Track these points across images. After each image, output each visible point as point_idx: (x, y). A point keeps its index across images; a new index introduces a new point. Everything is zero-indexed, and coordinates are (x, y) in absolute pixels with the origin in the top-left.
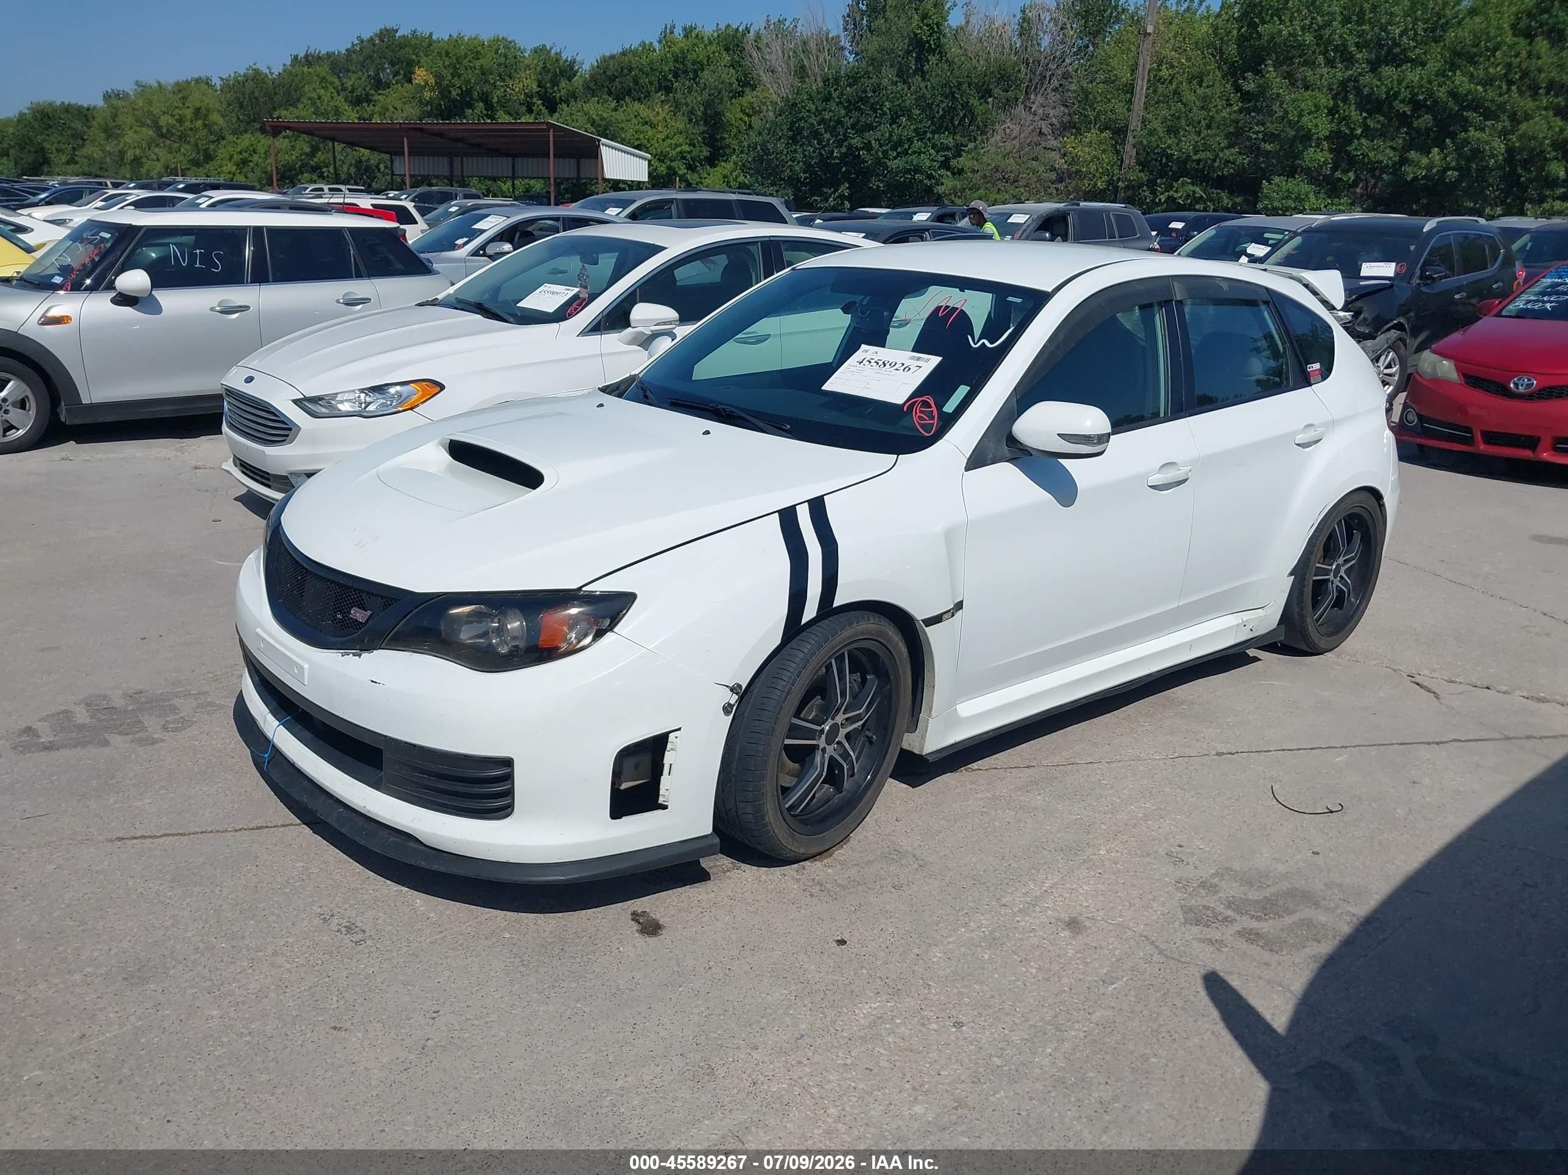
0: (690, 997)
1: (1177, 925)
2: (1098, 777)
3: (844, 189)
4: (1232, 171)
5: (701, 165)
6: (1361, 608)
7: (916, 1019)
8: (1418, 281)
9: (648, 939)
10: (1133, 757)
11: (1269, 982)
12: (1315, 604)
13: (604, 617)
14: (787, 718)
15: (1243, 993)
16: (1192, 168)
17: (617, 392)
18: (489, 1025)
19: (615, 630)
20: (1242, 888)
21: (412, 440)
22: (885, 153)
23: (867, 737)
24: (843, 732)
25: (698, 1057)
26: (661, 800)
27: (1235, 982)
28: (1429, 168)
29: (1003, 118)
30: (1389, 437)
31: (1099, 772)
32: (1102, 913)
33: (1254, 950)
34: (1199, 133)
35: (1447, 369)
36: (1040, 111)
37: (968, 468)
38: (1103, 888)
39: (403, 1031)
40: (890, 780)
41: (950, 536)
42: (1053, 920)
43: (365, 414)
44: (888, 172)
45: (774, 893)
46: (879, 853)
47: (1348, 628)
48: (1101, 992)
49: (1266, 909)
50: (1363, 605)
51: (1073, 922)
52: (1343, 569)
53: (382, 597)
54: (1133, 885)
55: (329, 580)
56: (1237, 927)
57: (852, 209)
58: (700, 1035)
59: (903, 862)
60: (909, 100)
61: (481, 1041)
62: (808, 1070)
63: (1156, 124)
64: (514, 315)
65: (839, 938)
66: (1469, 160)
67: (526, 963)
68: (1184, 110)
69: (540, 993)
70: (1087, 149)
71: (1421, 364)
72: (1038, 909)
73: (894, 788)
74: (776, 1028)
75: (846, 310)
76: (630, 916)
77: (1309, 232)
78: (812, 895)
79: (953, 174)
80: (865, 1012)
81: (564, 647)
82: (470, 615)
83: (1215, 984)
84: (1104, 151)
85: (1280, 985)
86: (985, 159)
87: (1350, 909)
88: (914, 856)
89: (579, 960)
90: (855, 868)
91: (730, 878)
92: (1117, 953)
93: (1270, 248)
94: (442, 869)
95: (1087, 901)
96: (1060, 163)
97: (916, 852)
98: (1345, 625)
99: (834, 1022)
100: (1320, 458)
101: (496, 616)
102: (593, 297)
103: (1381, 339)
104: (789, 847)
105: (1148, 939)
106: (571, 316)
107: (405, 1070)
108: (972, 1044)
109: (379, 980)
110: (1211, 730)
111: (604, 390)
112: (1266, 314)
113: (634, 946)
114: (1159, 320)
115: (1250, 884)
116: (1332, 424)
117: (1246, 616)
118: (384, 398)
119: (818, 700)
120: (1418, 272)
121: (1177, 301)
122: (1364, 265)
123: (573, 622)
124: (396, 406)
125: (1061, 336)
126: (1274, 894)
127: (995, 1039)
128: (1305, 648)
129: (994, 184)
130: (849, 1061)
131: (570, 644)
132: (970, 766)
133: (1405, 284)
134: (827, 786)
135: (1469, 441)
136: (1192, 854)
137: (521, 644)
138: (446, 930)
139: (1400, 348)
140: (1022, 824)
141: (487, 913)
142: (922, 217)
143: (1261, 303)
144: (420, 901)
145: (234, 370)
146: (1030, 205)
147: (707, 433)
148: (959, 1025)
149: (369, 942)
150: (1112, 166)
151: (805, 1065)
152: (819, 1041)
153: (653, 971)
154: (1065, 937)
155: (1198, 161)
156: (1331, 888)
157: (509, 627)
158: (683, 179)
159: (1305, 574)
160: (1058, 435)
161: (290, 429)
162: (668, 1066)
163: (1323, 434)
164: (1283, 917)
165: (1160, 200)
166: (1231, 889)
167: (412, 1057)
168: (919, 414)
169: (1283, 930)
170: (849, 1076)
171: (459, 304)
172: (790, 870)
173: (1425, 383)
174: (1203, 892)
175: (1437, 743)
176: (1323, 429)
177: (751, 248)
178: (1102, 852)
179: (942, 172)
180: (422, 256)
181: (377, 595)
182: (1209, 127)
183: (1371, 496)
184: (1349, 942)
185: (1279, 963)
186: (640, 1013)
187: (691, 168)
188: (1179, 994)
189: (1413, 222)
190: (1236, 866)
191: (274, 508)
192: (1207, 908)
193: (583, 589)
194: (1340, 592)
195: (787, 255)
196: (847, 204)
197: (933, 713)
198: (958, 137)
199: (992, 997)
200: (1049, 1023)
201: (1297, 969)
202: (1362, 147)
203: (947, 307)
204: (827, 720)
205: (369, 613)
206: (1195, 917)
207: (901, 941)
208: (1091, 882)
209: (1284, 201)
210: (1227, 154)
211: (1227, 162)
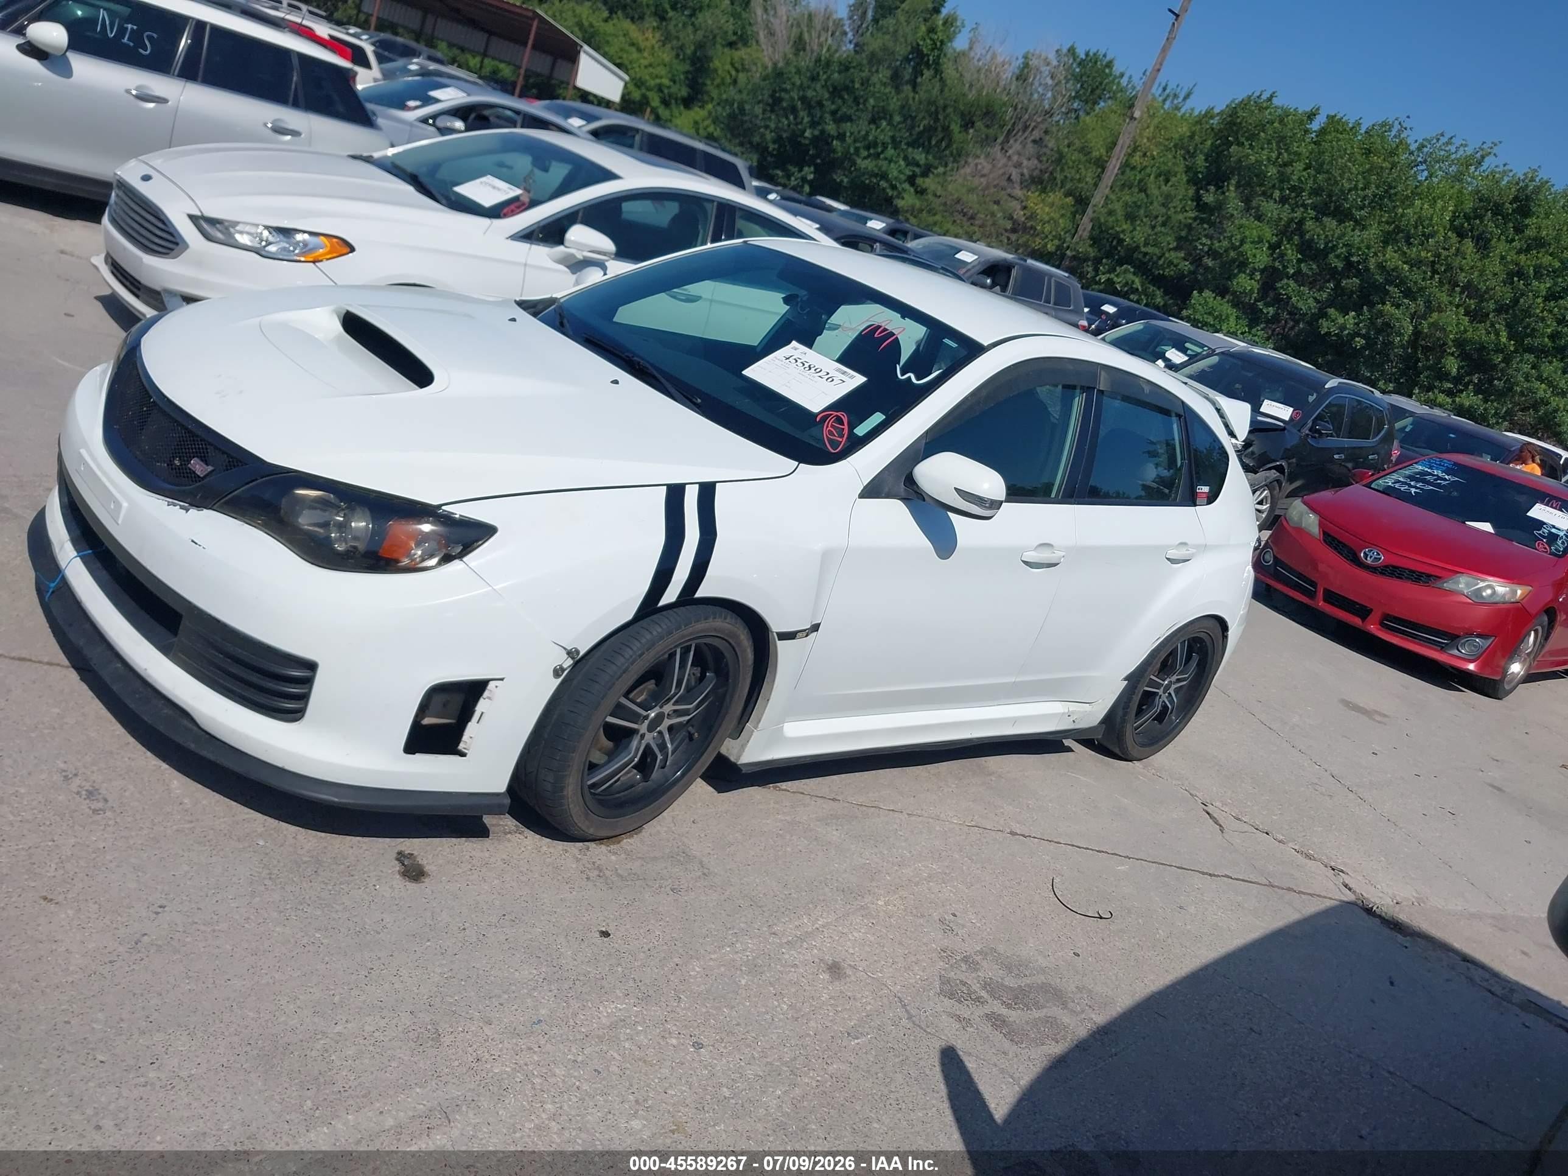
0: (436, 954)
1: (931, 994)
2: (895, 826)
3: (809, 173)
4: (1172, 273)
5: (676, 103)
6: (1178, 728)
7: (658, 1031)
8: (1307, 432)
9: (407, 883)
10: (933, 816)
11: (1002, 1071)
12: (1140, 712)
13: (457, 543)
14: (616, 696)
15: (976, 1077)
16: (1138, 258)
17: (532, 310)
18: (215, 934)
19: (465, 559)
20: (1001, 971)
21: (308, 297)
22: (857, 150)
23: (689, 733)
24: (667, 722)
25: (428, 1020)
26: (461, 746)
27: (970, 1065)
28: (1343, 328)
29: (978, 152)
30: (1249, 574)
31: (898, 821)
32: (864, 964)
33: (997, 1037)
34: (1153, 227)
35: (1311, 522)
36: (1015, 158)
37: (862, 495)
38: (872, 939)
39: (119, 918)
40: (699, 780)
41: (826, 556)
42: (816, 960)
43: (263, 253)
44: (855, 169)
45: (550, 867)
46: (667, 851)
47: (1161, 743)
48: (844, 1044)
49: (1018, 998)
50: (1181, 726)
51: (835, 967)
52: (1174, 687)
53: (229, 456)
54: (900, 943)
55: (176, 421)
56: (987, 1009)
57: (812, 193)
58: (436, 997)
59: (688, 867)
60: (894, 104)
61: (202, 950)
62: (536, 1058)
63: (1118, 207)
64: (447, 198)
65: (604, 929)
66: (1379, 331)
67: (273, 876)
68: (1145, 200)
69: (281, 912)
70: (1047, 209)
71: (1290, 510)
72: (805, 945)
73: (700, 788)
74: (516, 1007)
75: (786, 301)
76: (395, 855)
77: (1227, 355)
78: (588, 879)
79: (917, 192)
80: (609, 1011)
81: (405, 562)
82: (317, 500)
83: (950, 1060)
84: (1063, 216)
85: (1012, 1077)
86: (950, 187)
87: (1093, 1016)
88: (701, 863)
89: (330, 887)
90: (640, 860)
91: (509, 841)
92: (868, 1008)
93: (1186, 358)
94: (211, 756)
95: (854, 948)
96: (1019, 215)
97: (704, 859)
98: (1161, 740)
99: (576, 1015)
100: (1184, 578)
101: (343, 510)
102: (534, 203)
103: (1262, 475)
104: (580, 825)
105: (901, 1001)
106: (505, 216)
107: (111, 962)
108: (707, 1069)
109: (108, 857)
110: (1011, 808)
111: (523, 305)
112: (1175, 426)
113: (391, 887)
114: (1078, 403)
115: (1009, 969)
116: (1204, 548)
117: (1073, 707)
118: (287, 243)
119: (651, 685)
120: (1310, 423)
121: (1099, 391)
122: (1266, 402)
123: (425, 537)
124: (297, 255)
125: (984, 393)
126: (1028, 985)
127: (729, 1069)
128: (1117, 751)
129: (952, 214)
130: (580, 1059)
131: (412, 560)
132: (778, 784)
133: (1295, 431)
134: (635, 771)
135: (1311, 595)
136: (963, 926)
137: (361, 546)
138: (198, 820)
139: (1274, 489)
140: (813, 856)
141: (248, 813)
142: (876, 225)
143: (1174, 415)
144: (178, 783)
145: (133, 163)
146: (981, 247)
147: (616, 382)
148: (698, 1046)
149: (109, 814)
150: (1065, 233)
151: (535, 1052)
152: (555, 1030)
153: (405, 919)
154: (824, 979)
155: (1146, 254)
156: (1081, 992)
157: (353, 524)
158: (654, 111)
159: (1138, 682)
160: (955, 489)
161: (177, 244)
162: (394, 1022)
163: (1193, 555)
164: (1032, 1010)
165: (1100, 279)
166: (990, 970)
167: (121, 949)
168: (829, 428)
169: (1027, 1023)
170: (576, 1074)
171: (393, 168)
172: (574, 848)
173: (1288, 528)
174: (964, 967)
175: (1210, 875)
176: (1194, 551)
177: (708, 206)
178: (880, 903)
179: (906, 186)
180: (370, 106)
181: (224, 453)
182: (1164, 224)
183: (1218, 625)
184: (1081, 1047)
185: (1017, 1056)
186: (379, 958)
187: (666, 103)
188: (916, 1064)
189: (1316, 374)
190: (1001, 948)
191: (139, 325)
192: (964, 984)
193: (443, 508)
194: (1165, 707)
195: (740, 224)
196: (807, 189)
197: (760, 725)
198: (930, 157)
199: (738, 1025)
200: (786, 1064)
201: (1031, 1064)
202: (1288, 287)
203: (885, 330)
204: (655, 706)
205: (210, 468)
206: (950, 990)
207: (665, 947)
208: (863, 931)
209: (1205, 316)
210: (1173, 256)
211: (1171, 263)
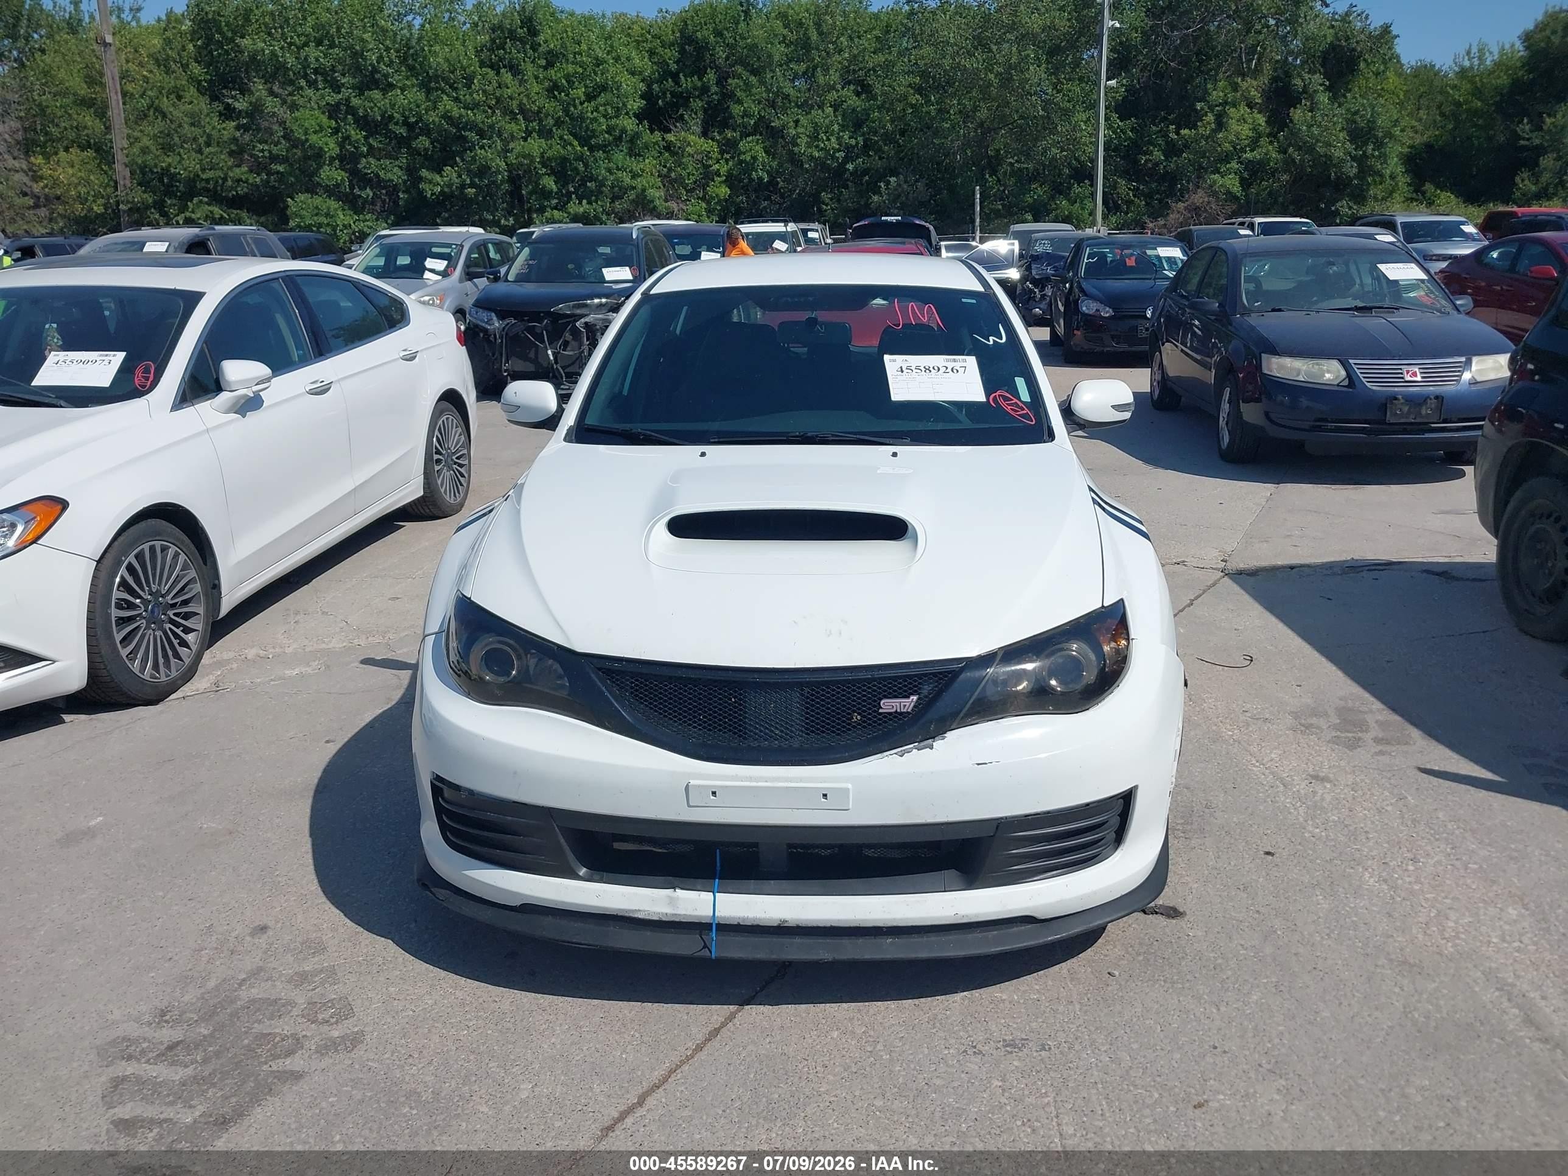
13: (1121, 628)
16: (204, 187)
19: (1132, 637)
32: (1311, 765)
33: (1401, 748)
34: (199, 151)
38: (1278, 751)
42: (1307, 781)
49: (1353, 725)
51: (1315, 777)
54: (1285, 743)
63: (146, 142)
65: (1263, 852)
66: (481, 176)
68: (172, 126)
70: (70, 171)
72: (1287, 779)
76: (1142, 913)
78: (1186, 838)
84: (90, 172)
92: (1368, 782)
95: (1291, 763)
96: (36, 187)
106: (147, 387)
122: (605, 271)
124: (13, 545)
126: (1338, 716)
148: (1415, 860)
149: (1050, 1043)
150: (105, 188)
154: (1332, 787)
156: (1345, 700)
164: (1369, 725)
168: (1008, 407)
174: (1315, 730)
178: (1229, 733)
192: (1337, 737)
202: (369, 165)
208: (1268, 752)
209: (316, 218)
210: (237, 172)
211: (239, 181)
